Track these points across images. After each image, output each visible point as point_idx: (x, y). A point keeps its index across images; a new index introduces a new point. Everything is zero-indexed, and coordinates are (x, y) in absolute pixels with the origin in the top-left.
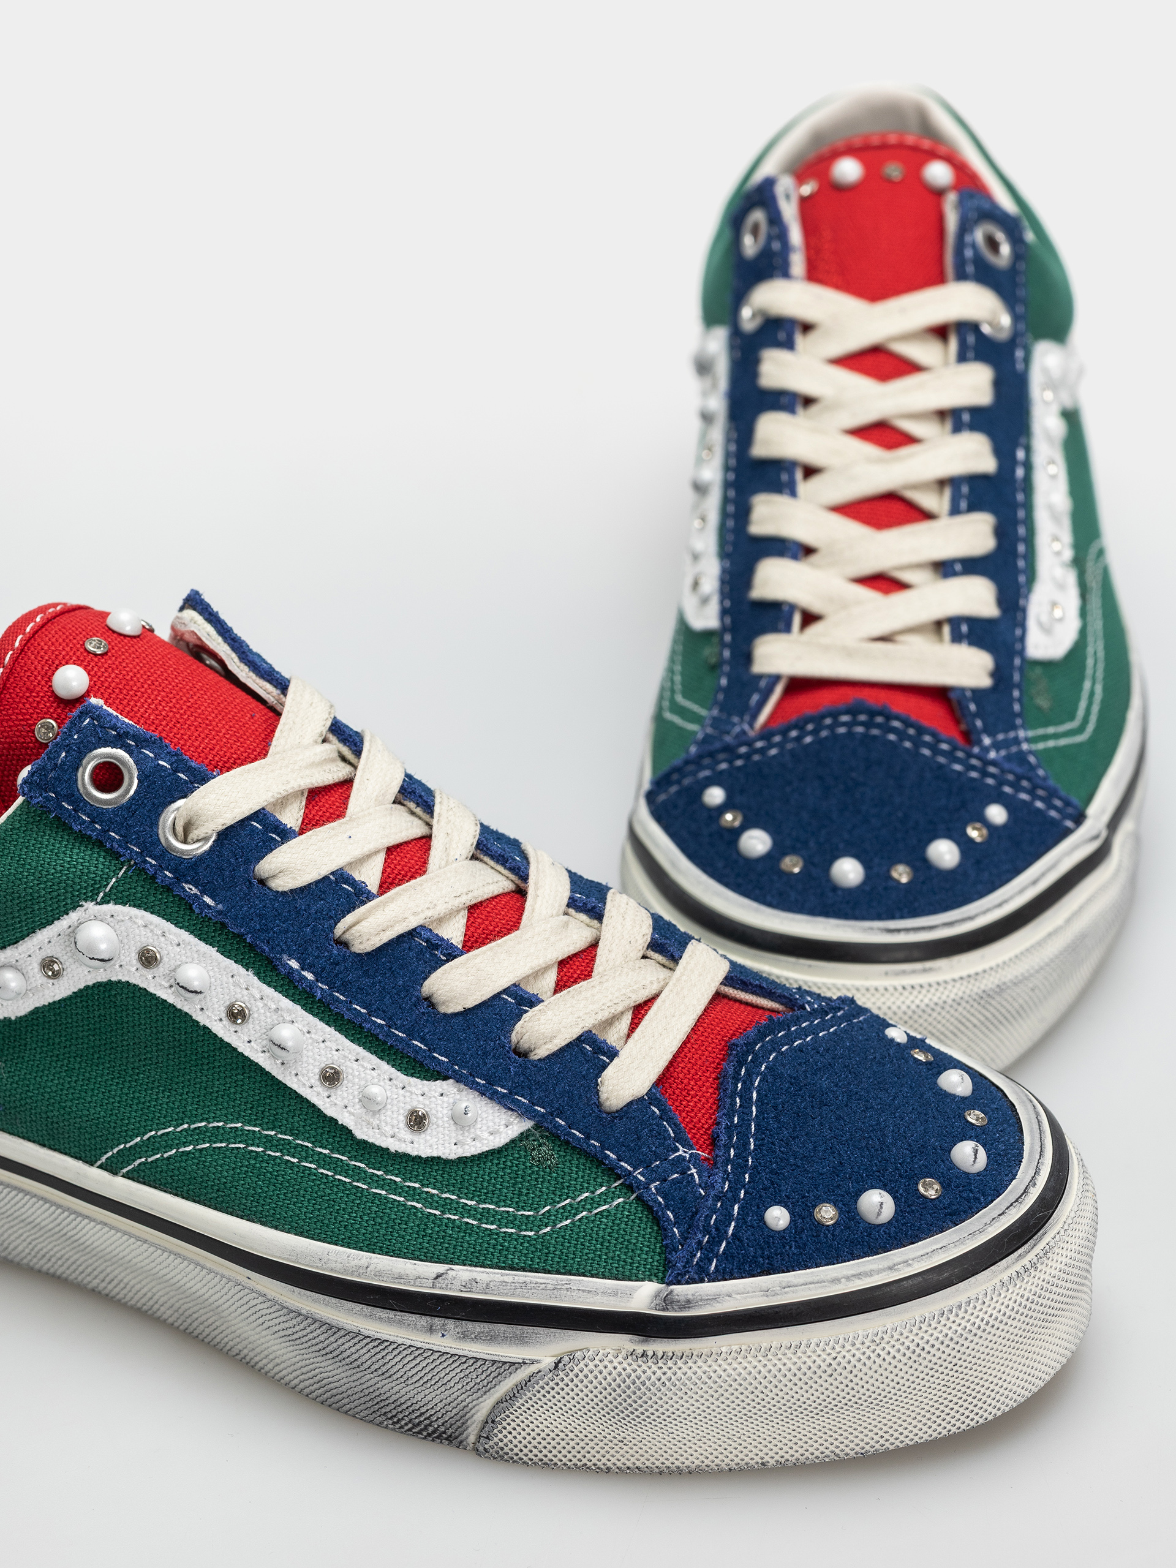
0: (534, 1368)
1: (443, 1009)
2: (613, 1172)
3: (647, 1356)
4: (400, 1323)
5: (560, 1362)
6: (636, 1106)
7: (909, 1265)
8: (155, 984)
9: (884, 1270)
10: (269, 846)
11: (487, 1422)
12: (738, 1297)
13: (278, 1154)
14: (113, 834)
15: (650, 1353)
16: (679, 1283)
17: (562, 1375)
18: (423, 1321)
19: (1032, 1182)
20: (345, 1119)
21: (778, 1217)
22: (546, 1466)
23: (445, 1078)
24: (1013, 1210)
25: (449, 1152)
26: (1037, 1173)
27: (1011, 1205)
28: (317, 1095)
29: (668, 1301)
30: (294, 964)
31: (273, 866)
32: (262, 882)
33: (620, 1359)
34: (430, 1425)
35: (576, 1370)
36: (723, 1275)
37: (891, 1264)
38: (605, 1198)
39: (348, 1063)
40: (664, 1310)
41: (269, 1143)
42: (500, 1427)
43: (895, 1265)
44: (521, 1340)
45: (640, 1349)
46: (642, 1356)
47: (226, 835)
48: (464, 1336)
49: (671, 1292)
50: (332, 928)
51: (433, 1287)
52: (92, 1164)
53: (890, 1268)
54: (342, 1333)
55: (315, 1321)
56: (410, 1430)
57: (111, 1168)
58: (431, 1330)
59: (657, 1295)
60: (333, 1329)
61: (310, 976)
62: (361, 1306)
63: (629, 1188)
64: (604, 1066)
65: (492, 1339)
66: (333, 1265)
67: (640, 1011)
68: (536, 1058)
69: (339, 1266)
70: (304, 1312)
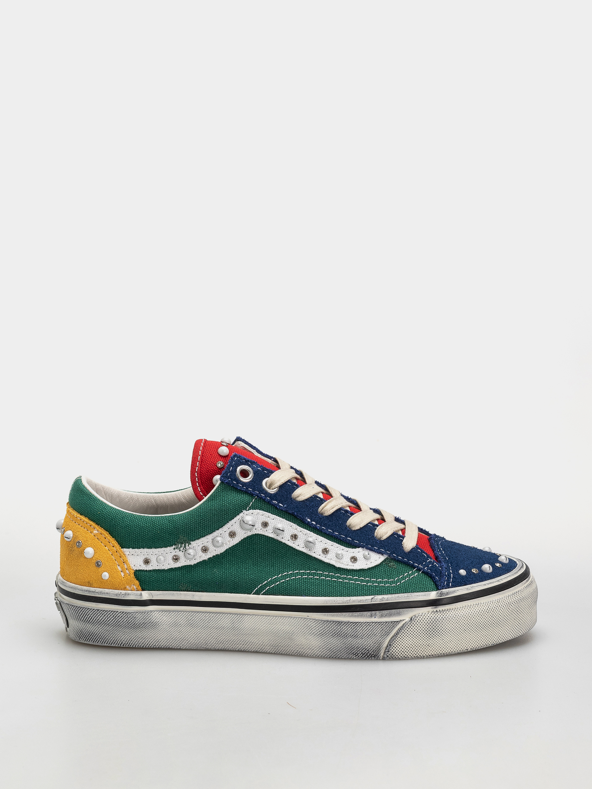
0: (404, 622)
1: (353, 529)
2: (413, 567)
3: (438, 611)
4: (361, 616)
5: (412, 618)
6: (413, 550)
8: (269, 533)
10: (294, 489)
11: (388, 646)
12: (460, 591)
13: (312, 577)
14: (250, 489)
15: (438, 610)
16: (443, 589)
17: (413, 622)
18: (369, 613)
20: (333, 562)
21: (463, 572)
22: (406, 658)
23: (359, 547)
25: (366, 567)
28: (322, 558)
29: (441, 594)
30: (309, 520)
31: (298, 493)
32: (294, 499)
33: (430, 614)
34: (368, 653)
35: (417, 620)
36: (453, 586)
37: (498, 580)
38: (412, 574)
39: (330, 547)
40: (441, 597)
41: (309, 574)
42: (392, 646)
43: (499, 580)
44: (399, 614)
45: (435, 610)
46: (436, 612)
47: (281, 487)
48: (382, 616)
49: (442, 591)
50: (318, 509)
51: (371, 602)
52: (250, 594)
53: (498, 581)
54: (343, 623)
55: (334, 622)
56: (361, 657)
57: (257, 593)
58: (371, 616)
59: (437, 593)
60: (339, 623)
61: (314, 523)
62: (349, 613)
63: (419, 570)
64: (402, 541)
65: (390, 615)
66: (339, 602)
67: (403, 530)
68: (383, 539)
69: (341, 602)
70: (329, 620)
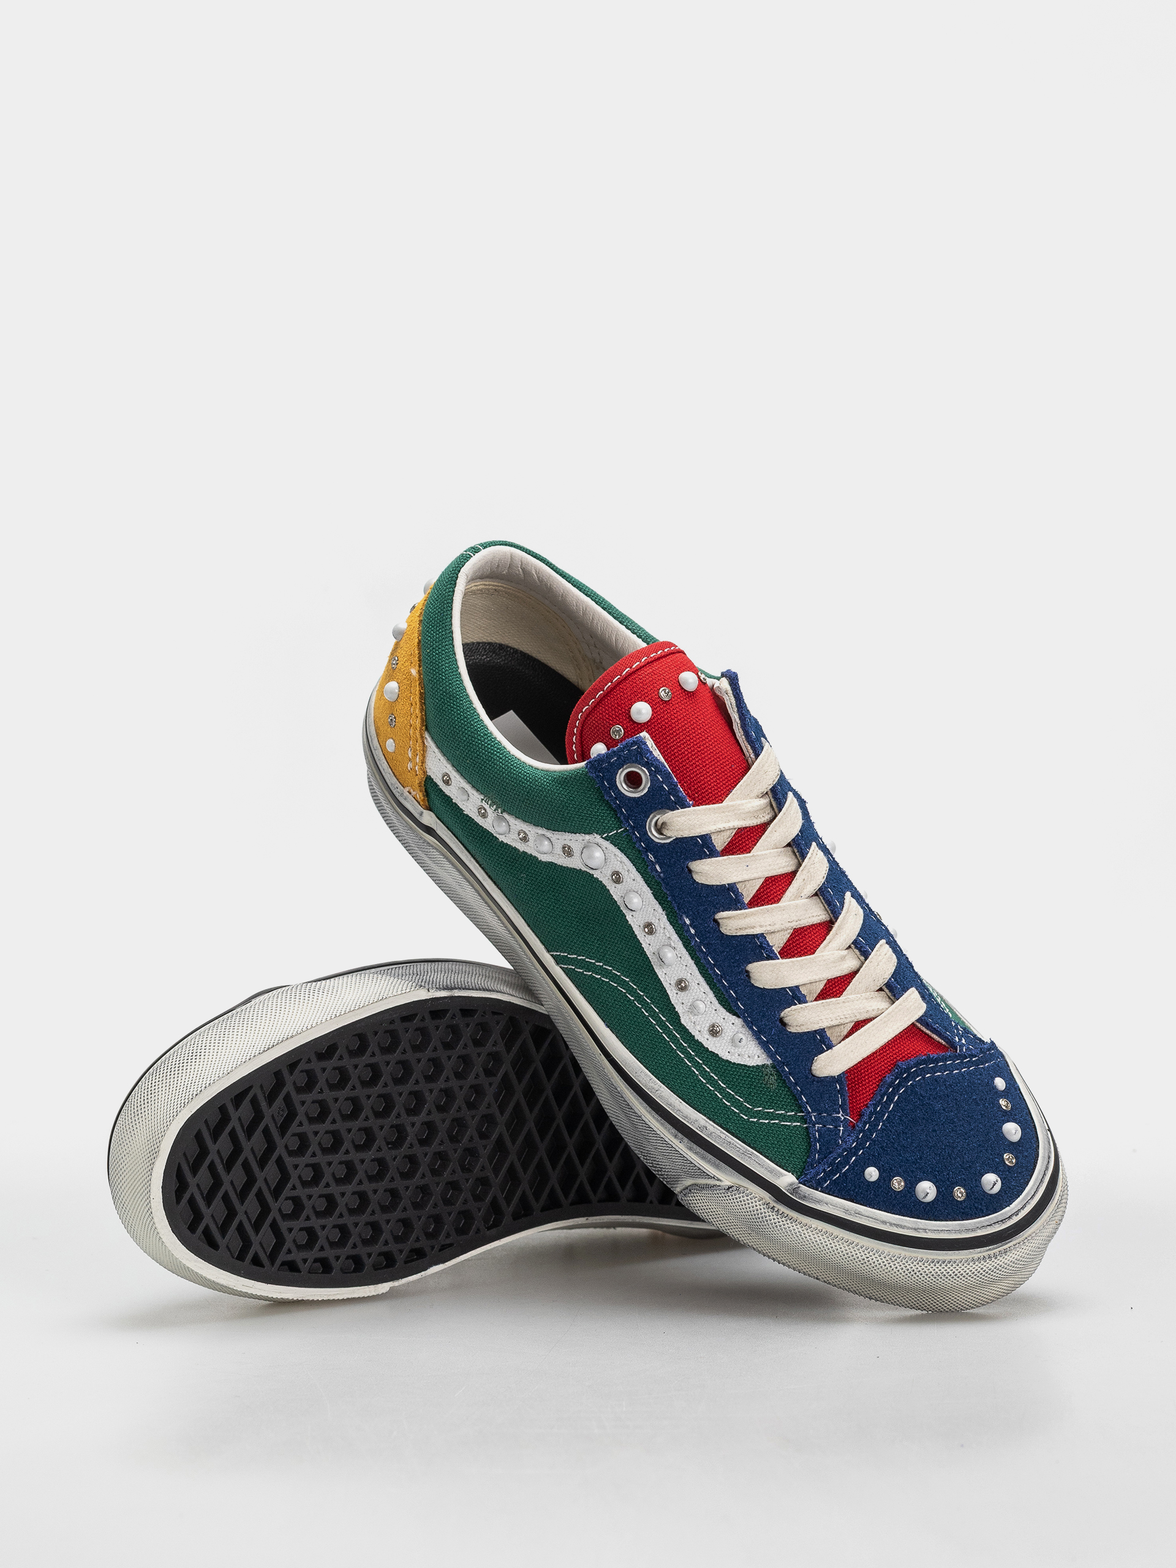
0: (718, 1183)
1: (753, 982)
2: (800, 1108)
3: (774, 1209)
4: (662, 1124)
5: (731, 1187)
6: (832, 1080)
7: (926, 1232)
8: (616, 892)
9: (911, 1229)
10: (701, 856)
11: (687, 1188)
12: (831, 1206)
13: (640, 1006)
14: (622, 809)
15: (776, 1209)
16: (805, 1185)
17: (729, 1194)
18: (674, 1131)
19: (1017, 1213)
20: (679, 1009)
21: (872, 1173)
23: (738, 1017)
24: (997, 1225)
25: (725, 1056)
26: (1023, 1208)
27: (997, 1222)
28: (672, 992)
29: (795, 1190)
30: (688, 922)
31: (698, 868)
32: (690, 871)
33: (760, 1203)
34: (661, 1170)
35: (737, 1196)
36: (828, 1191)
38: (792, 1119)
39: (693, 984)
40: (791, 1194)
41: (639, 998)
42: (692, 1195)
44: (717, 1167)
45: (773, 1204)
46: (772, 1208)
47: (679, 841)
48: (690, 1149)
49: (799, 1187)
50: (715, 913)
51: (684, 1119)
52: (548, 951)
53: (916, 1229)
57: (558, 960)
58: (676, 1136)
59: (791, 1184)
61: (693, 931)
63: (804, 1120)
64: (823, 1051)
65: (703, 1158)
67: (858, 1025)
68: (789, 1030)
